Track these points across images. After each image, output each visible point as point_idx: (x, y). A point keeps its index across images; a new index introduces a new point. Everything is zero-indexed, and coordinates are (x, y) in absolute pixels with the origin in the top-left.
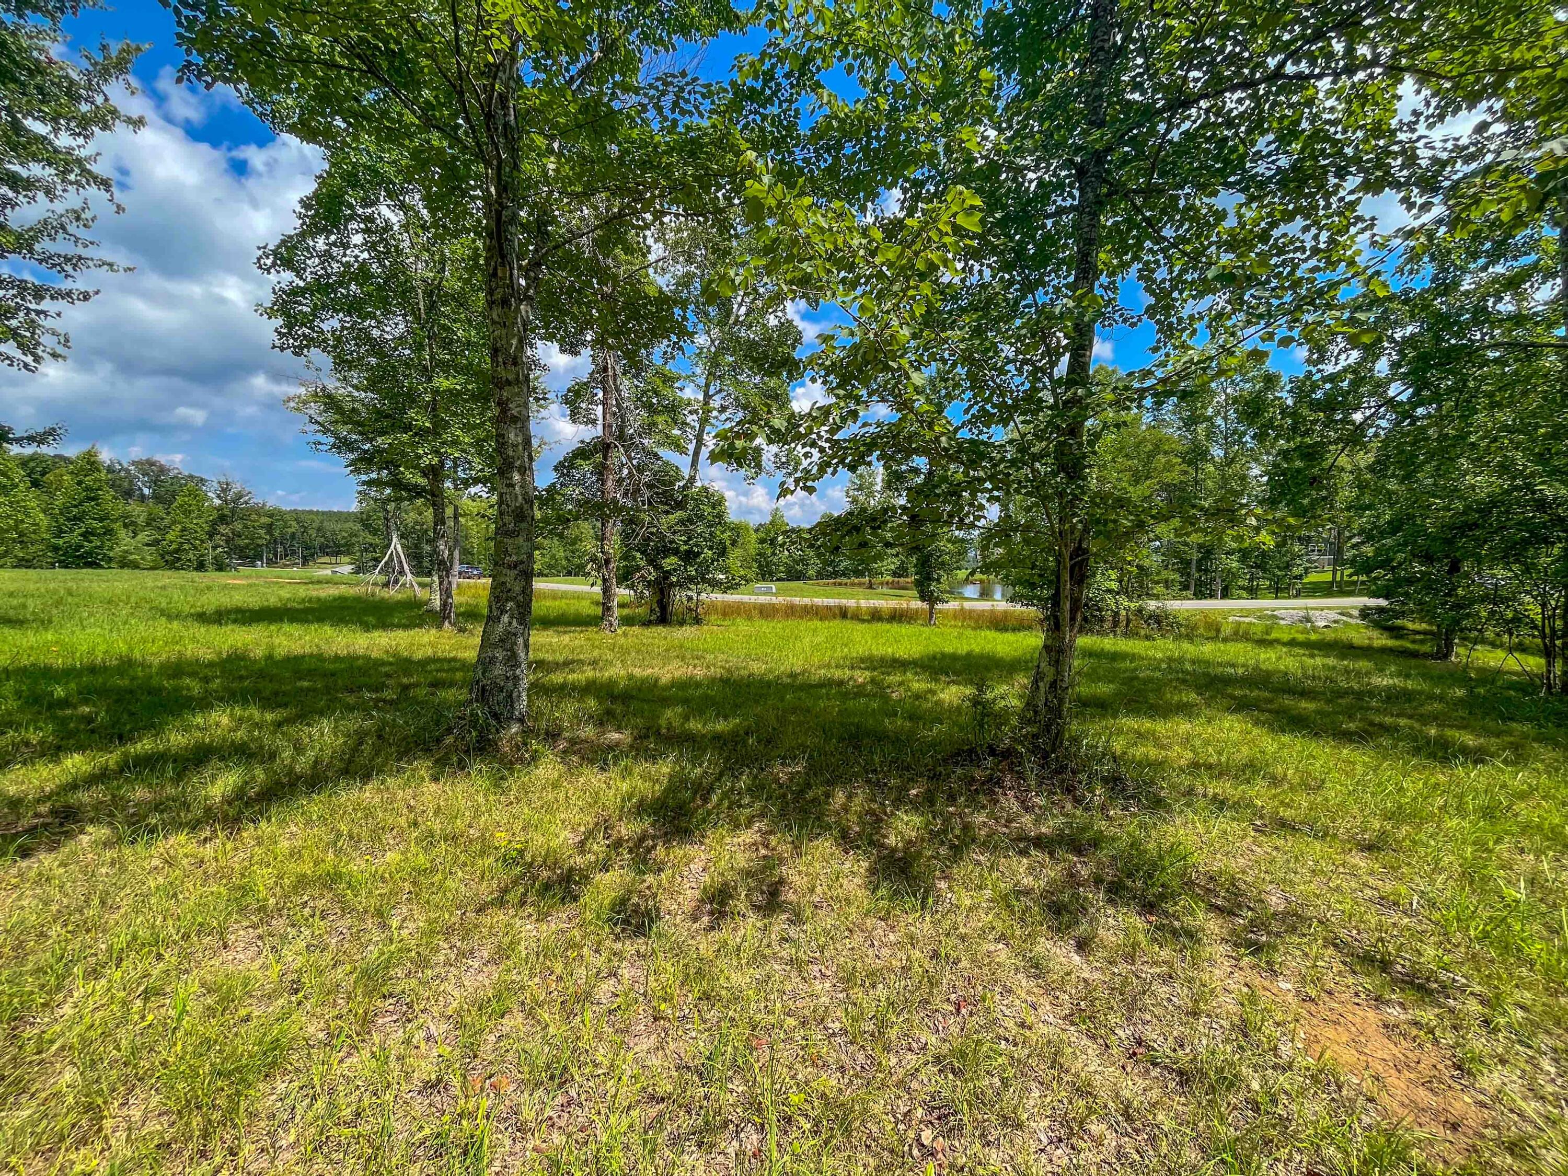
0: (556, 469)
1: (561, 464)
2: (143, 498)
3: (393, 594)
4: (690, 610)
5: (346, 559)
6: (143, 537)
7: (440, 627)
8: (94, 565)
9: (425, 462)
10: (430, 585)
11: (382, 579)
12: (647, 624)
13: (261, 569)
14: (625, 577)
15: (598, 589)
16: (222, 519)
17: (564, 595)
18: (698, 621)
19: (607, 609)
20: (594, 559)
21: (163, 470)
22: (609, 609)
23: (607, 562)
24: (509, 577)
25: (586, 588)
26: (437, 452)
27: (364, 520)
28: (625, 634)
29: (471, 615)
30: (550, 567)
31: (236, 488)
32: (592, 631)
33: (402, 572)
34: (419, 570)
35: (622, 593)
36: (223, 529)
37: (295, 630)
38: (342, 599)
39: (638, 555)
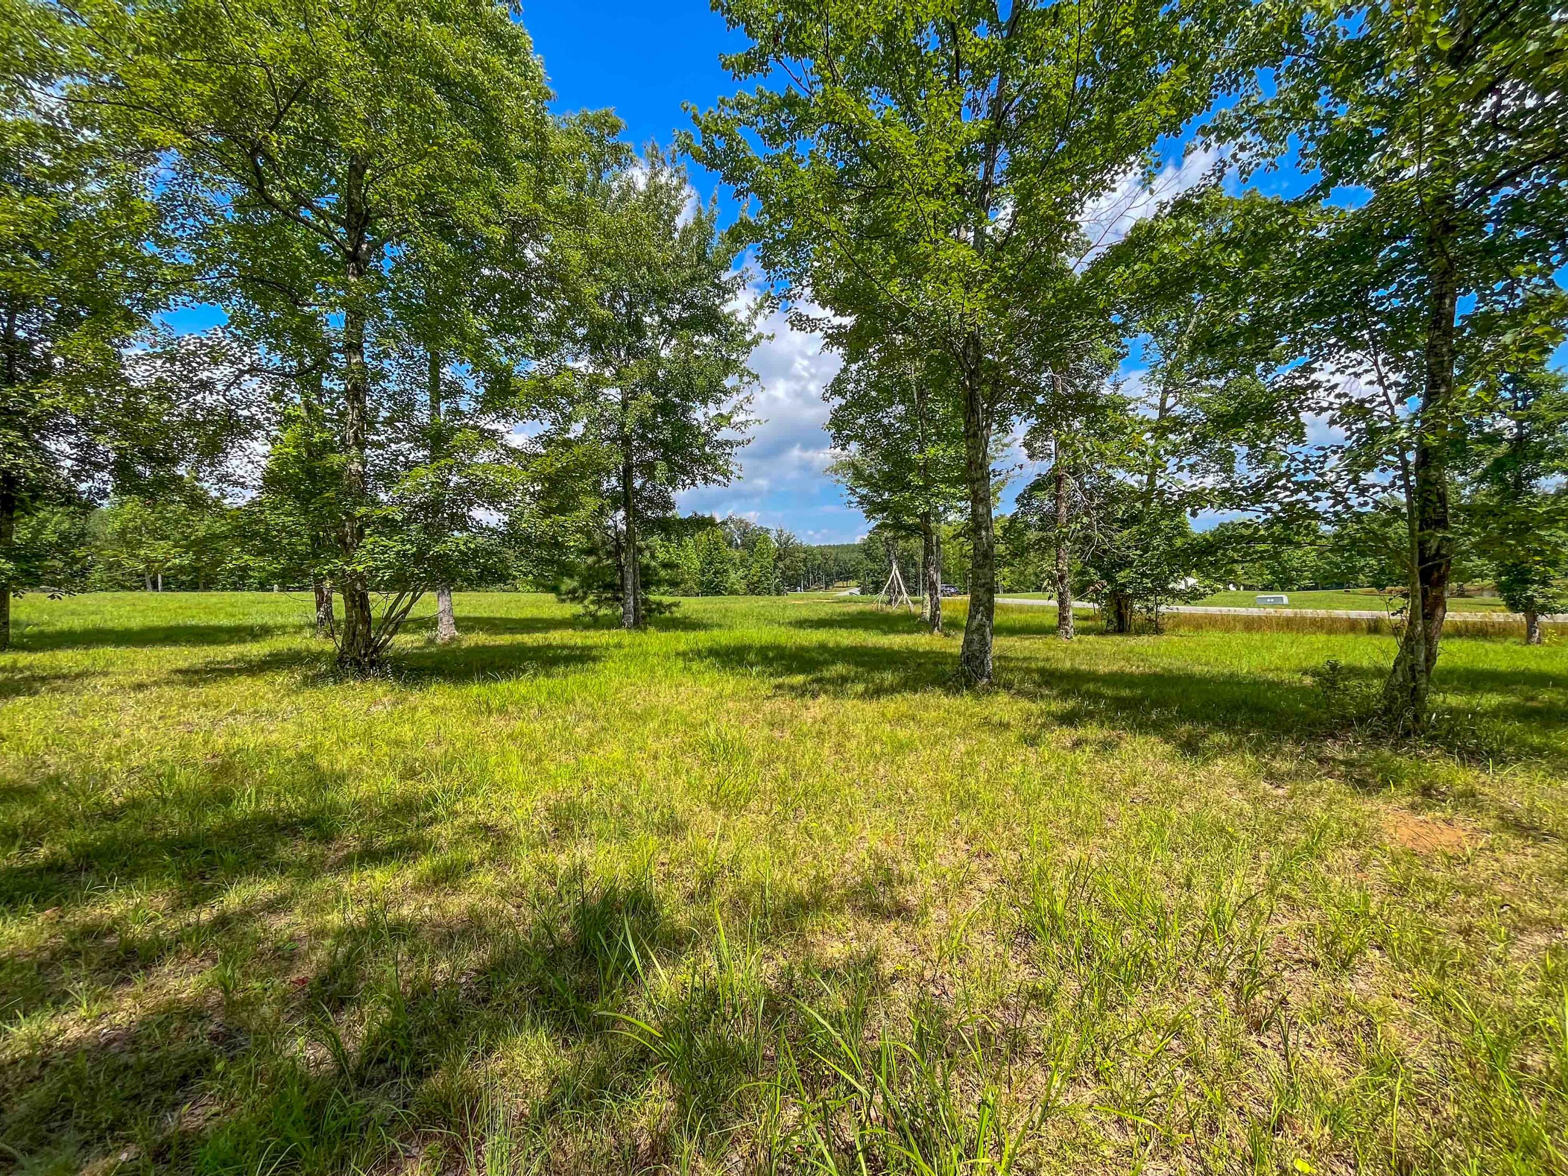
0: (1017, 500)
1: (1022, 496)
2: (737, 546)
3: (894, 609)
4: (1150, 620)
5: (855, 583)
6: (740, 573)
7: (931, 632)
8: (718, 593)
9: (920, 511)
10: (922, 602)
11: (887, 598)
12: (1102, 633)
13: (800, 593)
14: (1080, 592)
15: (1054, 603)
16: (780, 558)
17: (1031, 609)
18: (1158, 631)
19: (1063, 619)
20: (1050, 576)
21: (747, 525)
22: (1065, 618)
23: (1062, 578)
24: (981, 592)
25: (1044, 602)
26: (928, 502)
27: (867, 550)
28: (1080, 641)
29: (952, 624)
30: (1019, 583)
31: (786, 533)
32: (1049, 639)
33: (900, 593)
34: (913, 592)
35: (1077, 605)
36: (780, 565)
37: (843, 632)
38: (861, 613)
39: (1092, 570)
